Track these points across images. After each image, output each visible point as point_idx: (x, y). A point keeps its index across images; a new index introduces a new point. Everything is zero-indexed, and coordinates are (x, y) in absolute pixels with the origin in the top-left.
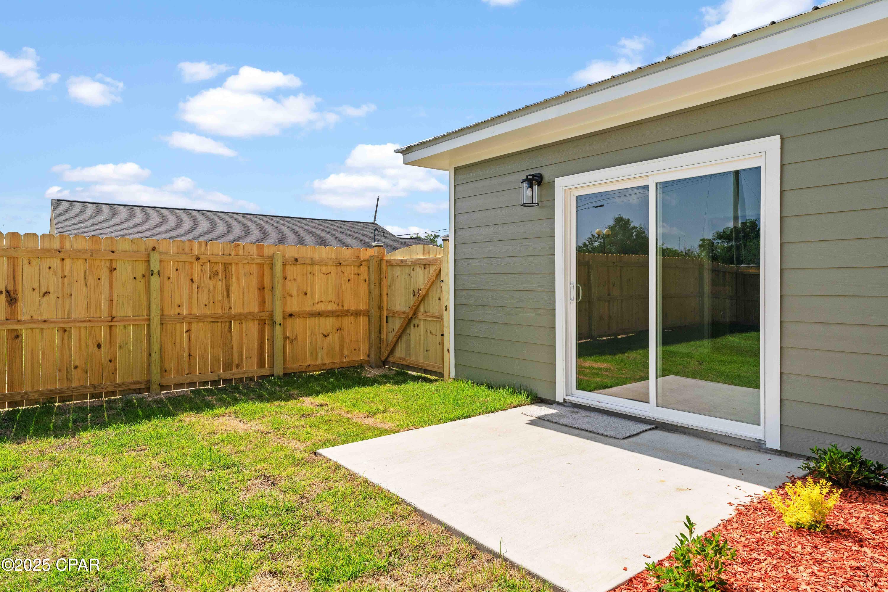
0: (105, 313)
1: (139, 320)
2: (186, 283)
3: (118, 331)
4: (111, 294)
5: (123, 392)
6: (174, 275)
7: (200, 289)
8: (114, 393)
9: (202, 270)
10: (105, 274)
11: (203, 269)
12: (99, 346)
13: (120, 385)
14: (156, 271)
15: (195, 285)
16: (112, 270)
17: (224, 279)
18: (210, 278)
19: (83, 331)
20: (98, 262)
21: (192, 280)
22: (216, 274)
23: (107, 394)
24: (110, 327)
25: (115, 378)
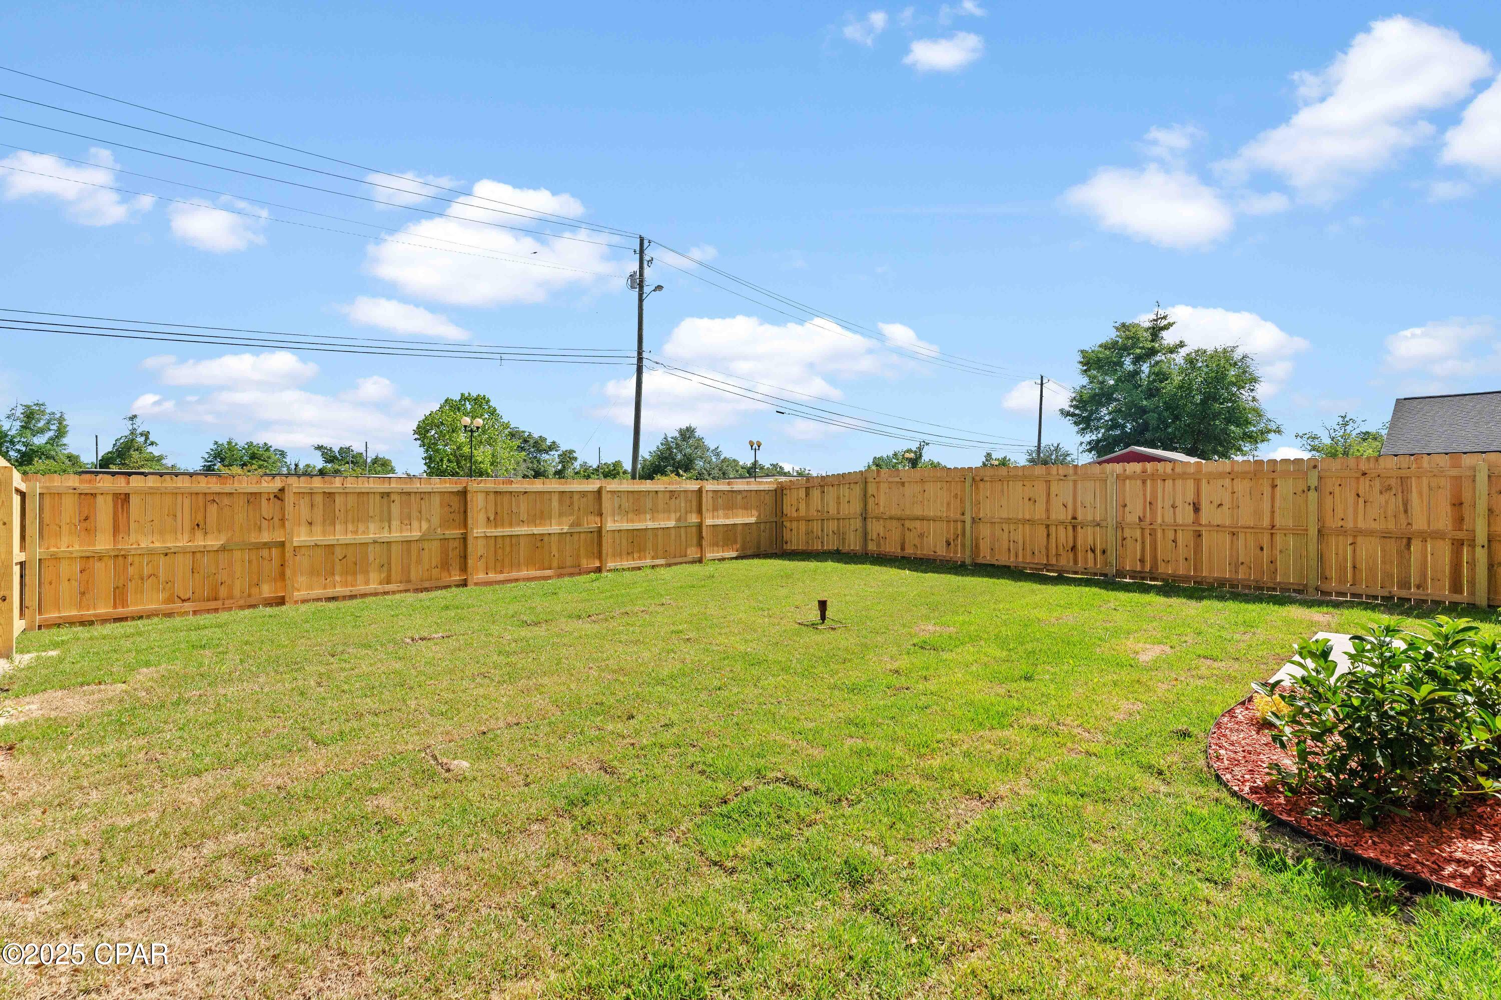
0: (1266, 522)
1: (1298, 530)
2: (1351, 498)
3: (1278, 538)
4: (1273, 507)
5: (1282, 590)
6: (1337, 490)
7: (1368, 504)
8: (1274, 589)
9: (1370, 485)
10: (1267, 490)
11: (1372, 484)
12: (1262, 549)
13: (1279, 583)
14: (1313, 487)
15: (1361, 501)
16: (1274, 486)
17: (1400, 494)
18: (1381, 493)
19: (1248, 535)
20: (1261, 481)
21: (1358, 495)
22: (1389, 488)
23: (1269, 589)
24: (1272, 534)
25: (1276, 577)
